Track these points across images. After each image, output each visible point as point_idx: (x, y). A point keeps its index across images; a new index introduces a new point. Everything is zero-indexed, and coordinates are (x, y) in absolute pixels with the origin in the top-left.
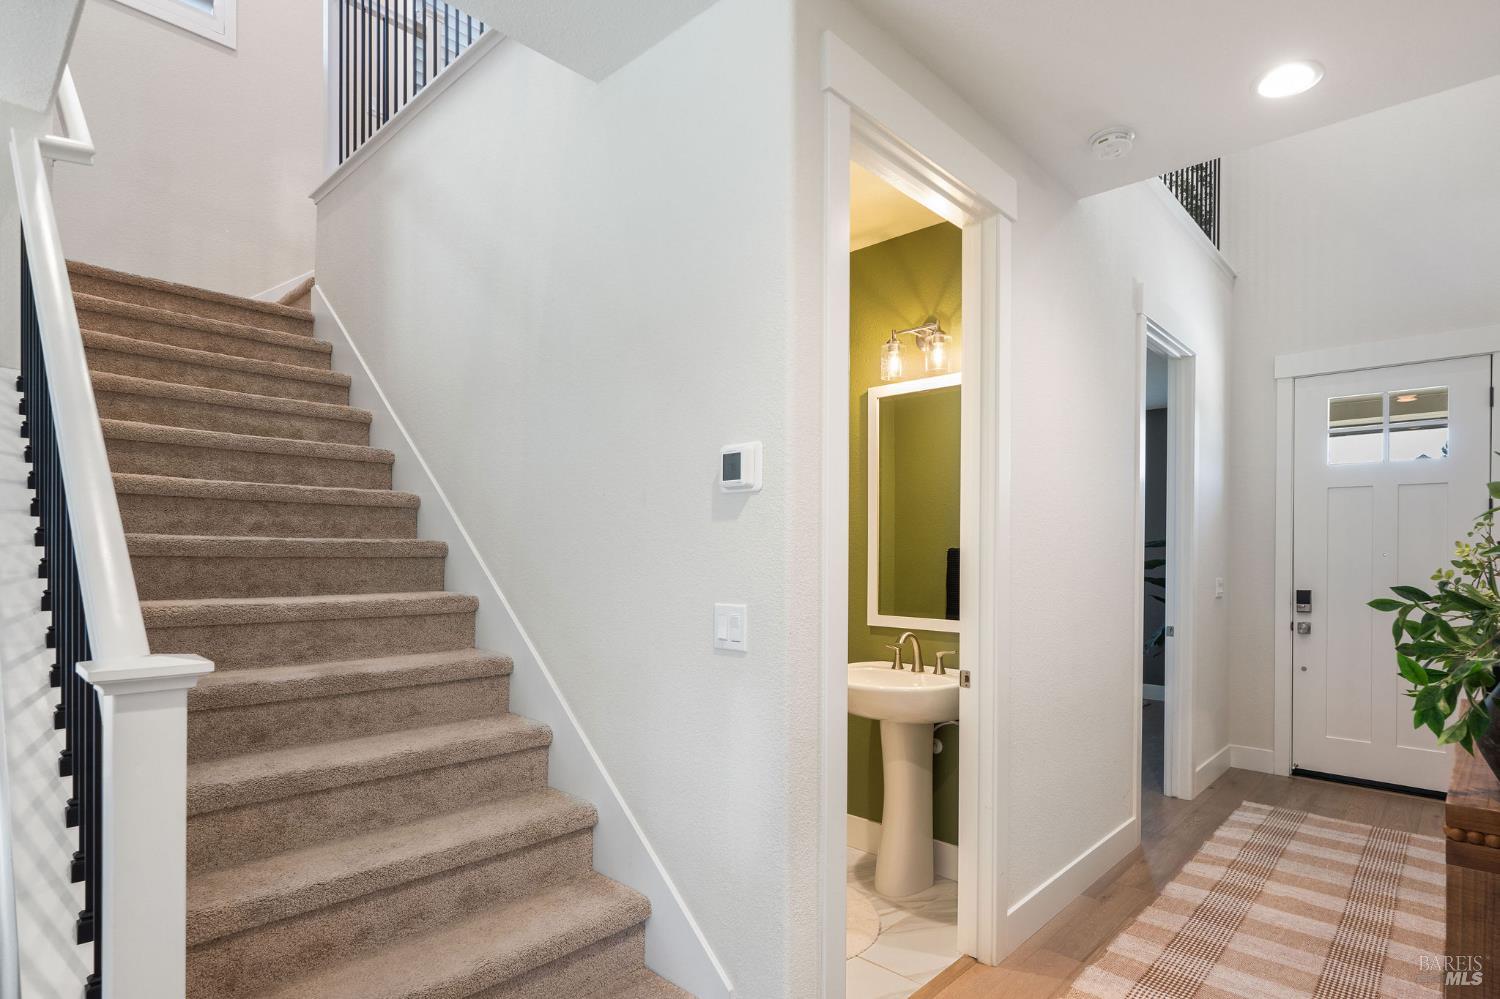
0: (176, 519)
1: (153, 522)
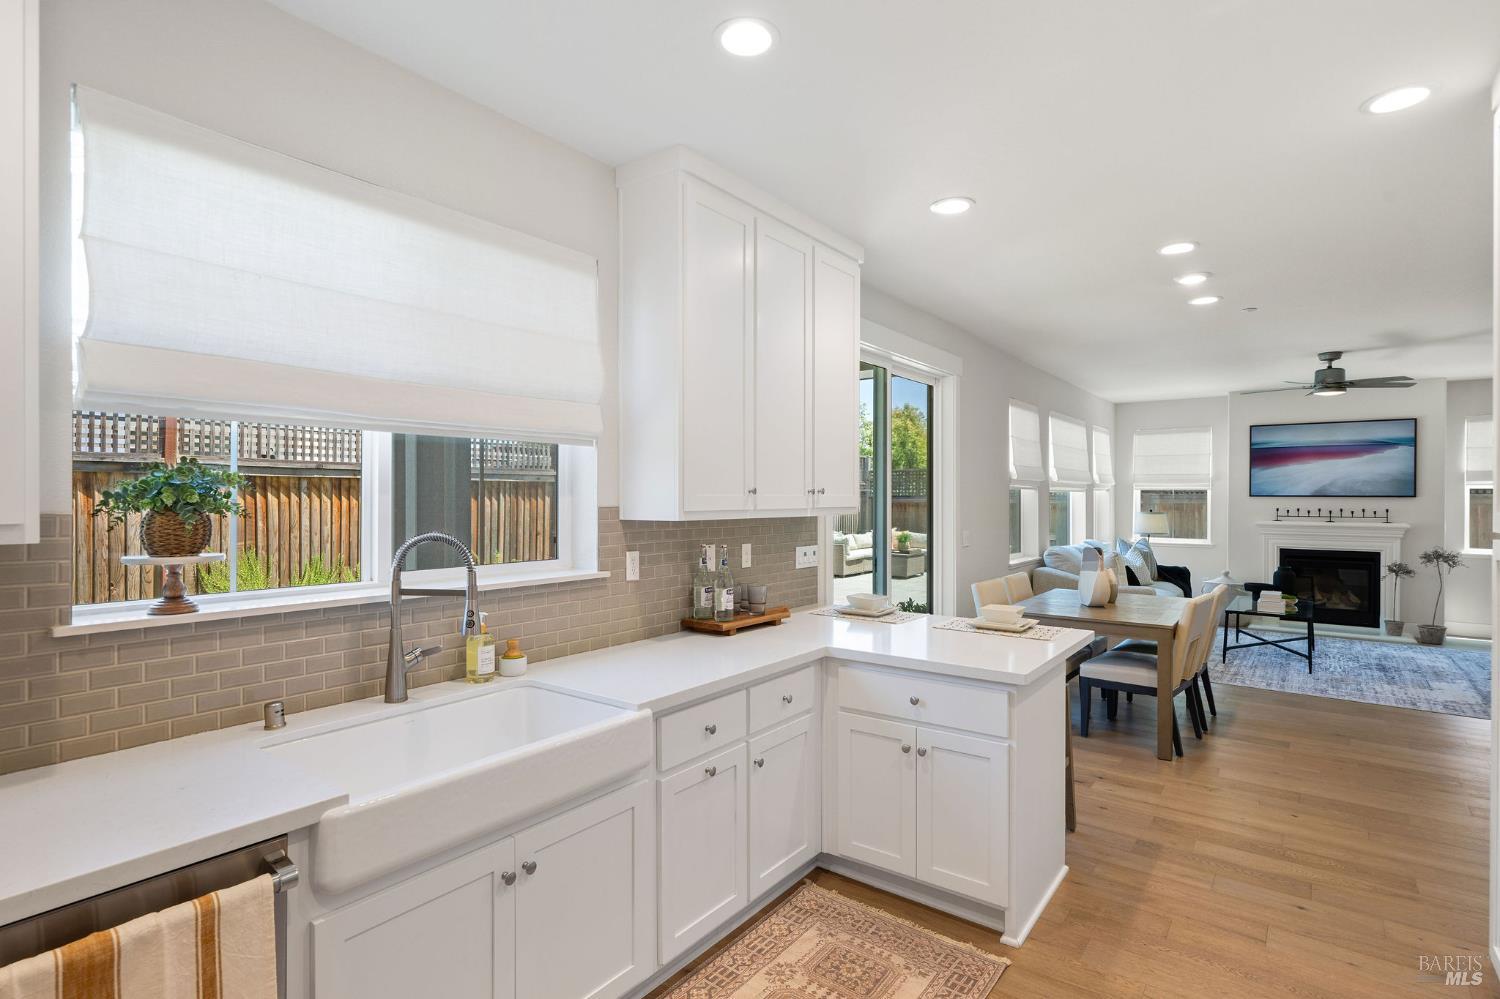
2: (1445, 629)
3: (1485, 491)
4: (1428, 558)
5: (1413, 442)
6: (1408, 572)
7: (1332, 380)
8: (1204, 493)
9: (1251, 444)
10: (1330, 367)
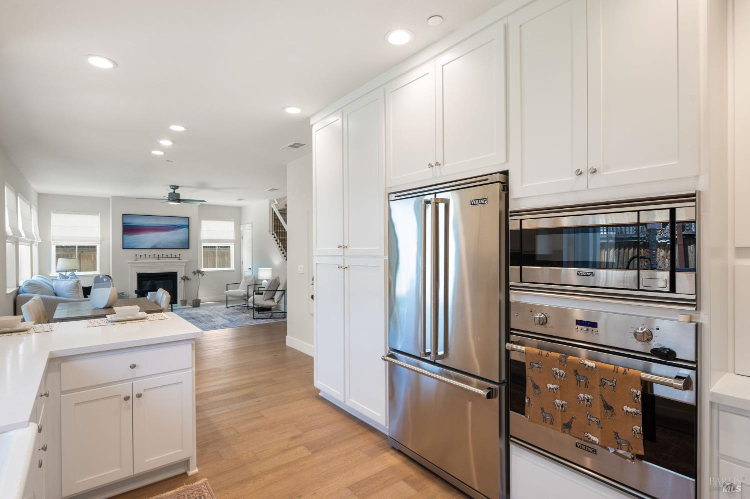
2: (200, 300)
3: (227, 247)
4: (195, 273)
5: (188, 227)
6: (188, 279)
7: (174, 197)
8: (95, 247)
9: (123, 223)
10: (174, 192)
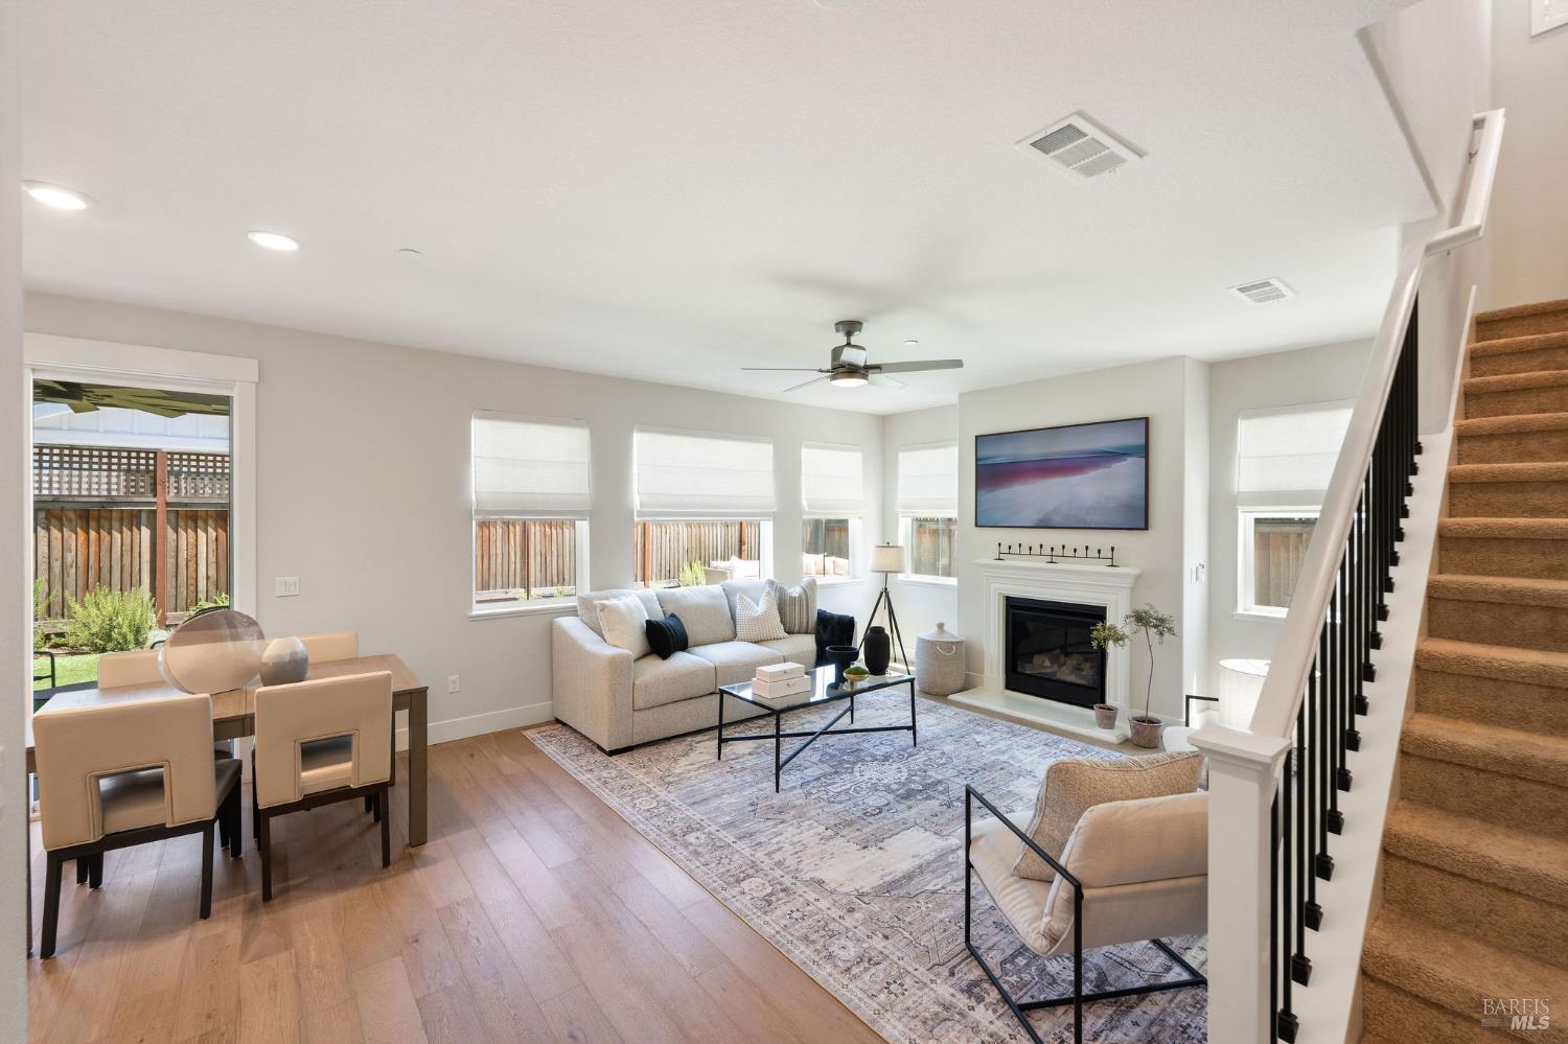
0: (1556, 562)
1: (1529, 565)
